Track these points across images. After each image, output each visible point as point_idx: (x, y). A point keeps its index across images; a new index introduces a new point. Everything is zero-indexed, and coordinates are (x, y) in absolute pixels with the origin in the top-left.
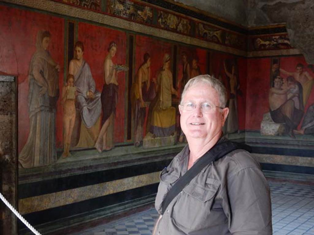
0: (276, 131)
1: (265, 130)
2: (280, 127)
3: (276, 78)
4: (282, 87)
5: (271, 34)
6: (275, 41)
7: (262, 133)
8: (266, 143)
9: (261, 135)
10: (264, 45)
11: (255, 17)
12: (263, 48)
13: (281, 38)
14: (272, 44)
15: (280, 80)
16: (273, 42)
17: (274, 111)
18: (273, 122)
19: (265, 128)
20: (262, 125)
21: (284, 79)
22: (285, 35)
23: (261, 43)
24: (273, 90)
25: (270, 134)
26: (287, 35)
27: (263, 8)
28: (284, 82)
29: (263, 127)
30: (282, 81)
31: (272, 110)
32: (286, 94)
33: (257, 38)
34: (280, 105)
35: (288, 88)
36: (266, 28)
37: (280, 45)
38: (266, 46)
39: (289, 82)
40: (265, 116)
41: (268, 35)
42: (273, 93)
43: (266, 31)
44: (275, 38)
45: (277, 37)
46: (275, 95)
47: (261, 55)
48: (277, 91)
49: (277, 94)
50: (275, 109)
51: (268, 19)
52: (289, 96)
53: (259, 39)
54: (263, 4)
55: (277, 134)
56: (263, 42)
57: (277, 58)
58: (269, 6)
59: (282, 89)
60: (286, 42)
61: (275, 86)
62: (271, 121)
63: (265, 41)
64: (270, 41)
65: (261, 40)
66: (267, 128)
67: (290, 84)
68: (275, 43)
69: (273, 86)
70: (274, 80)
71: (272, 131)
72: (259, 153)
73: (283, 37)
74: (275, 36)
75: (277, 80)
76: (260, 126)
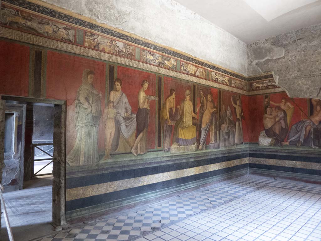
0: (269, 143)
1: (262, 142)
2: (272, 140)
3: (268, 108)
4: (272, 114)
5: (263, 80)
6: (265, 84)
7: (260, 144)
8: (263, 151)
9: (259, 145)
10: (259, 87)
11: (252, 70)
12: (258, 89)
13: (270, 81)
14: (264, 86)
15: (270, 109)
16: (264, 84)
17: (267, 129)
18: (267, 137)
19: (261, 141)
20: (259, 139)
21: (273, 109)
22: (272, 80)
23: (256, 86)
24: (266, 115)
25: (265, 145)
26: (274, 79)
27: (257, 64)
28: (273, 110)
29: (260, 140)
30: (272, 109)
31: (266, 129)
32: (275, 118)
33: (253, 83)
34: (271, 126)
35: (277, 114)
36: (259, 76)
37: (269, 86)
38: (260, 87)
39: (277, 110)
40: (261, 133)
41: (261, 80)
42: (266, 118)
43: (259, 78)
44: (266, 82)
45: (267, 81)
46: (268, 119)
47: (257, 93)
48: (269, 116)
49: (269, 118)
50: (268, 128)
51: (260, 70)
52: (277, 119)
53: (255, 83)
54: (257, 61)
55: (270, 144)
56: (258, 85)
57: (267, 95)
58: (260, 62)
59: (272, 115)
60: (273, 84)
61: (267, 113)
62: (266, 136)
63: (259, 84)
64: (262, 84)
65: (256, 84)
66: (263, 141)
67: (278, 111)
68: (266, 85)
69: (266, 113)
70: (266, 109)
71: (266, 143)
72: (258, 158)
73: (271, 81)
74: (265, 80)
75: (268, 109)
76: (258, 140)
